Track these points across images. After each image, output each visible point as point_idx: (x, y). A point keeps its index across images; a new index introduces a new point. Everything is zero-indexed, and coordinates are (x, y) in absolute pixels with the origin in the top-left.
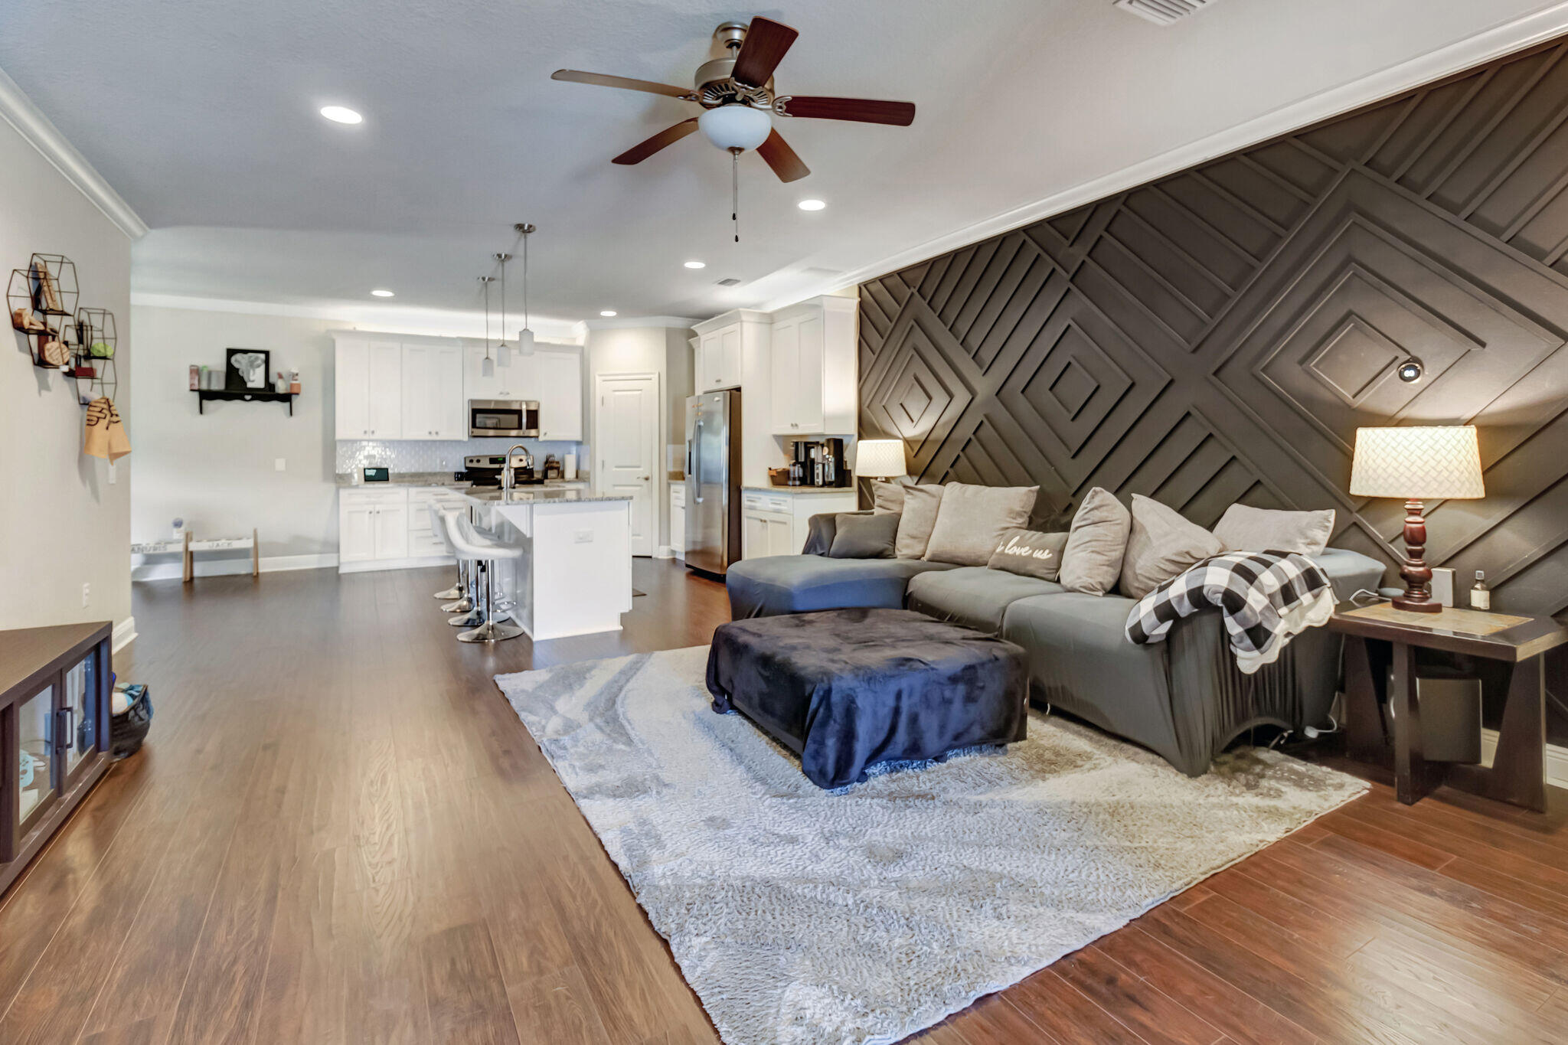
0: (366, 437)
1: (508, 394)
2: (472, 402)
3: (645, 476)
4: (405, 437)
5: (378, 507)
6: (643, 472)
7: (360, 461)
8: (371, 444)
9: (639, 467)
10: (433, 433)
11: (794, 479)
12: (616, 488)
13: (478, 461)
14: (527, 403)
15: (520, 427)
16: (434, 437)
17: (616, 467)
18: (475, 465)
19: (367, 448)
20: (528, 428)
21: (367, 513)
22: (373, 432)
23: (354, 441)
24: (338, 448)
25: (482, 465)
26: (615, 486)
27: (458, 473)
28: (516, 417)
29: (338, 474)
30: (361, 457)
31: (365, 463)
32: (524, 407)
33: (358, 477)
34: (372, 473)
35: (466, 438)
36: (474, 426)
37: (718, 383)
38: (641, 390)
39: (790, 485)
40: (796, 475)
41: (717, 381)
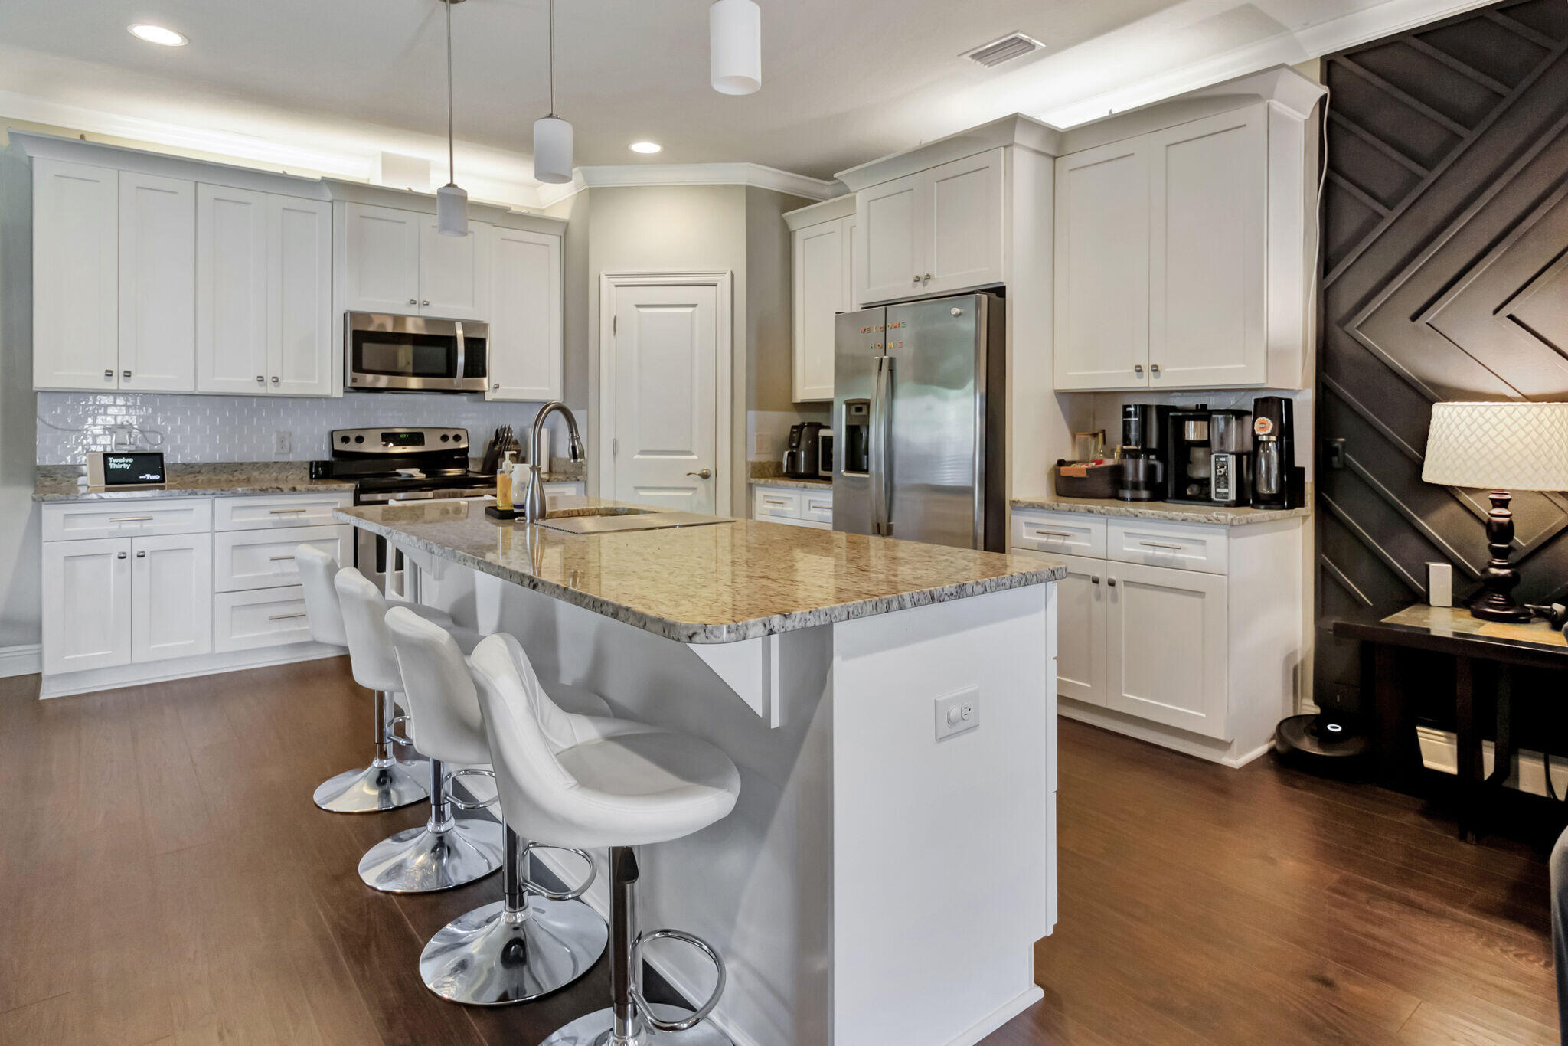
0: (112, 385)
1: (427, 304)
2: (352, 316)
3: (699, 469)
4: (203, 388)
5: (140, 545)
6: (699, 461)
7: (95, 437)
8: (120, 401)
9: (690, 453)
10: (268, 379)
11: (1135, 486)
12: (642, 493)
13: (360, 440)
14: (466, 325)
15: (450, 372)
16: (271, 389)
17: (643, 452)
18: (352, 447)
19: (111, 411)
20: (466, 375)
21: (114, 557)
22: (128, 374)
23: (80, 394)
24: (40, 411)
25: (369, 447)
26: (637, 488)
27: (318, 464)
28: (440, 352)
29: (39, 468)
30: (98, 431)
31: (107, 443)
32: (460, 332)
33: (92, 475)
34: (124, 464)
35: (338, 392)
36: (358, 367)
37: (920, 284)
38: (694, 306)
39: (1124, 499)
40: (1141, 477)
41: (917, 280)
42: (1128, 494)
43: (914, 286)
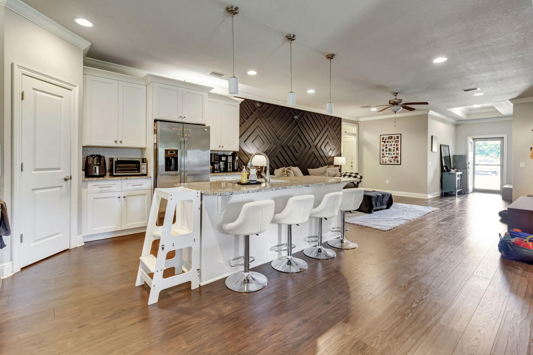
3: (62, 176)
6: (62, 173)
9: (59, 169)
37: (181, 118)
38: (62, 97)
39: (215, 173)
40: (218, 168)
41: (181, 117)
42: (216, 171)
43: (178, 118)
